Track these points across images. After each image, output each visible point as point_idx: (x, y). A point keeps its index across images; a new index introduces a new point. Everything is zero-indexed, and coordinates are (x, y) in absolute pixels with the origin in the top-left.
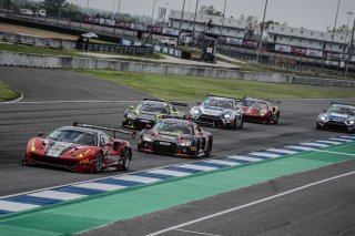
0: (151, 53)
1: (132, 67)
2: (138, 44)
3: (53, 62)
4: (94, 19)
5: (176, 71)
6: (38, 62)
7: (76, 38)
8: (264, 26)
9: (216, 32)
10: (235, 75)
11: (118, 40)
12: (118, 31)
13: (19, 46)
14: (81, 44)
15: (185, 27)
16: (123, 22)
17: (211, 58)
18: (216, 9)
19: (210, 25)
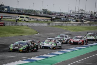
0: (68, 21)
1: (64, 25)
2: (65, 19)
3: (46, 24)
4: (54, 14)
5: (75, 25)
6: (42, 25)
7: (51, 19)
8: (95, 13)
9: (84, 15)
10: (89, 25)
11: (60, 18)
12: (60, 16)
13: (38, 21)
14: (52, 20)
15: (76, 14)
16: (61, 14)
17: (83, 21)
18: (83, 10)
19: (82, 14)
